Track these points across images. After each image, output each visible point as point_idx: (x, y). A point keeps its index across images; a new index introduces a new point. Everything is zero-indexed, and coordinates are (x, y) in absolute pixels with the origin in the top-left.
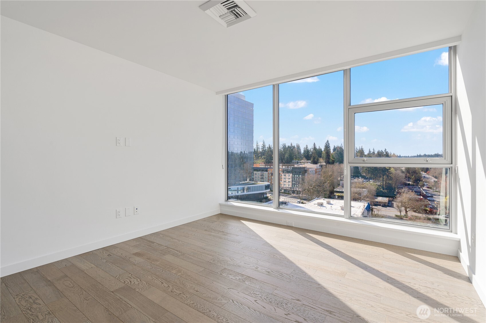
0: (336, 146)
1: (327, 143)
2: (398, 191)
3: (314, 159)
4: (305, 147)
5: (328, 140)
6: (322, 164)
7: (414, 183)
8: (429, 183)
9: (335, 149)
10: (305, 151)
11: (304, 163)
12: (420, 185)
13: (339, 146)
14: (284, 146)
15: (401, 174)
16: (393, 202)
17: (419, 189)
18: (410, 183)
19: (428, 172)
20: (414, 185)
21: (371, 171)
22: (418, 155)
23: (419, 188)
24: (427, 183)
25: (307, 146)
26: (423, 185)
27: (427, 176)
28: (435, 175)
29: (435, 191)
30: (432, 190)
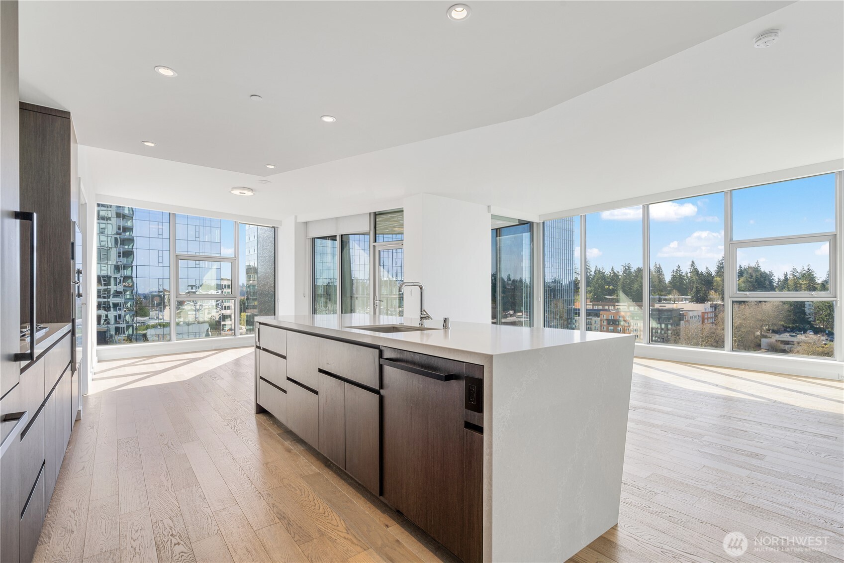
3: (698, 292)
4: (675, 270)
6: (715, 303)
10: (674, 278)
11: (675, 301)
13: (753, 265)
14: (627, 268)
25: (679, 267)
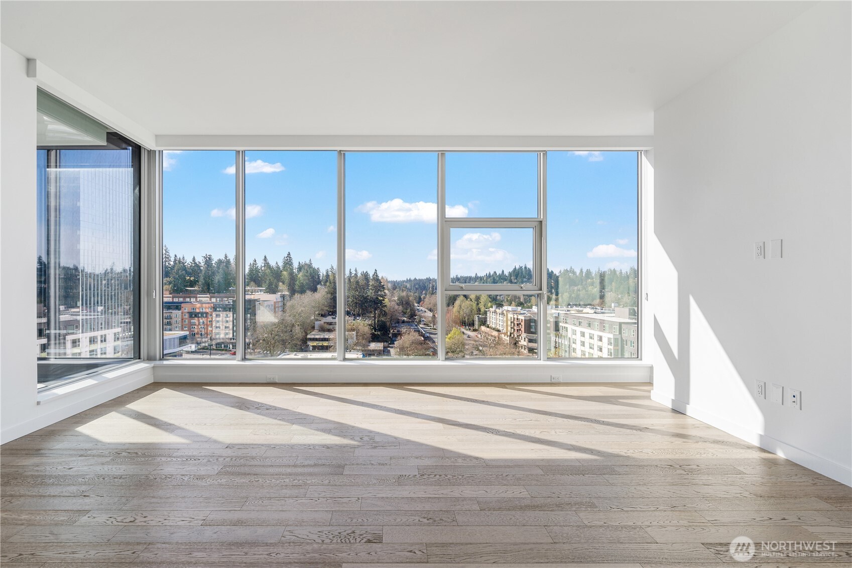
0: (303, 261)
1: (288, 258)
2: (394, 331)
3: (270, 284)
4: (252, 263)
5: (289, 253)
6: (283, 293)
7: (410, 319)
8: (425, 318)
9: (300, 268)
10: (251, 270)
11: (252, 293)
12: (416, 322)
13: (308, 262)
14: (208, 259)
15: (397, 307)
16: (388, 349)
17: (416, 327)
18: (405, 319)
19: (421, 303)
20: (409, 322)
21: (359, 304)
22: (408, 279)
23: (416, 326)
24: (422, 318)
25: (255, 261)
26: (420, 321)
27: (421, 308)
28: (430, 306)
29: (432, 329)
30: (429, 328)
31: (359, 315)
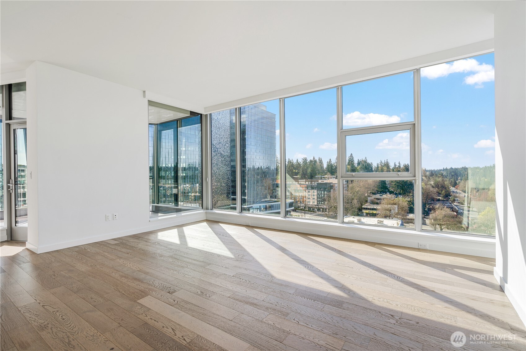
0: (360, 159)
1: (351, 157)
2: (429, 207)
4: (328, 161)
5: (352, 154)
7: (444, 198)
8: (459, 198)
9: (359, 164)
10: (328, 166)
11: (329, 179)
12: (451, 201)
13: (364, 159)
14: (305, 160)
15: (432, 189)
16: (424, 219)
17: (450, 205)
18: (440, 198)
19: (457, 186)
20: (444, 200)
21: (400, 186)
22: (445, 168)
23: (450, 203)
24: (457, 198)
25: (330, 160)
26: (454, 200)
27: (456, 190)
29: (466, 207)
30: (463, 206)
31: (400, 194)
